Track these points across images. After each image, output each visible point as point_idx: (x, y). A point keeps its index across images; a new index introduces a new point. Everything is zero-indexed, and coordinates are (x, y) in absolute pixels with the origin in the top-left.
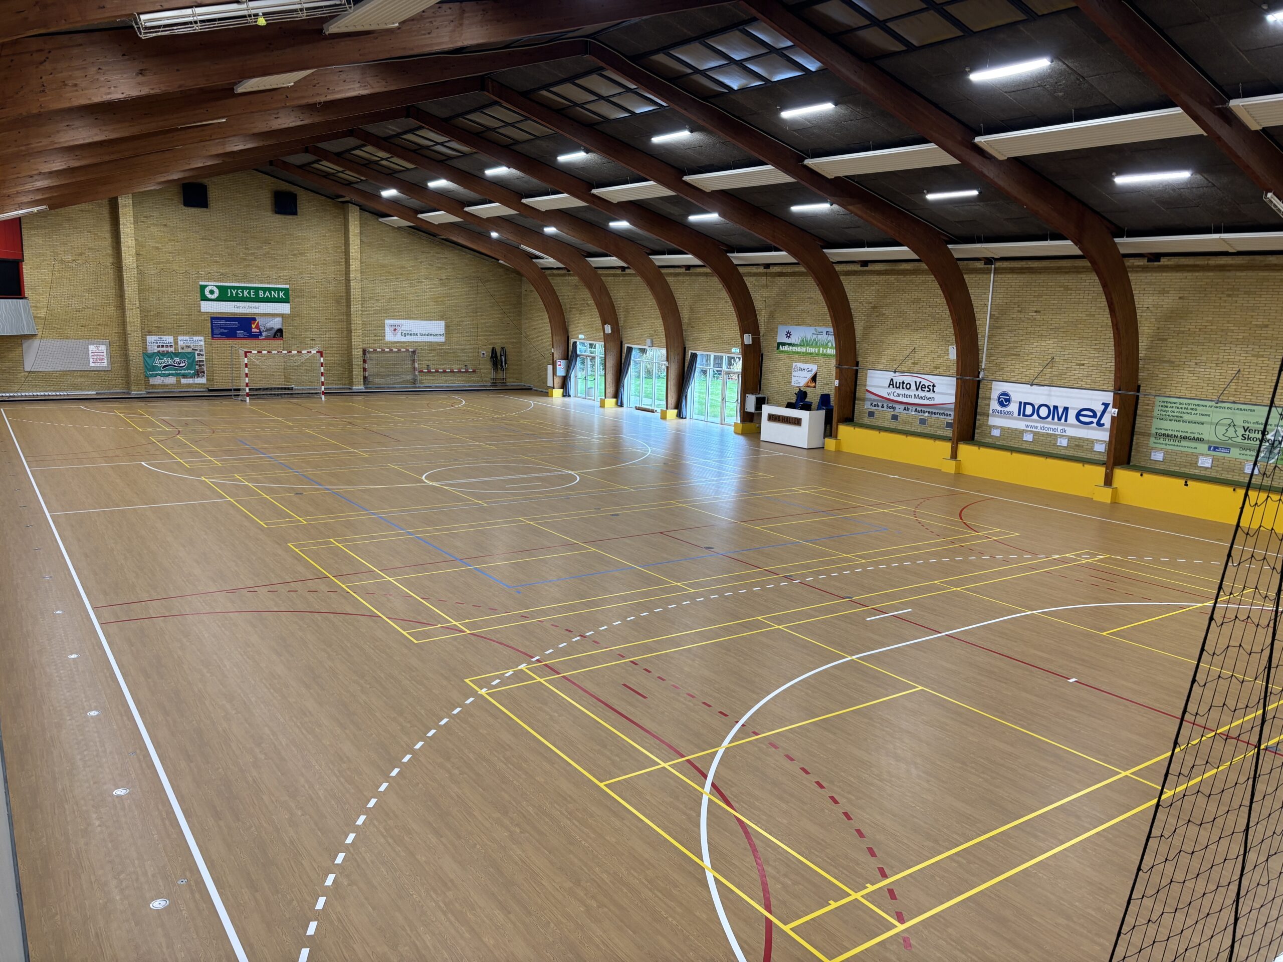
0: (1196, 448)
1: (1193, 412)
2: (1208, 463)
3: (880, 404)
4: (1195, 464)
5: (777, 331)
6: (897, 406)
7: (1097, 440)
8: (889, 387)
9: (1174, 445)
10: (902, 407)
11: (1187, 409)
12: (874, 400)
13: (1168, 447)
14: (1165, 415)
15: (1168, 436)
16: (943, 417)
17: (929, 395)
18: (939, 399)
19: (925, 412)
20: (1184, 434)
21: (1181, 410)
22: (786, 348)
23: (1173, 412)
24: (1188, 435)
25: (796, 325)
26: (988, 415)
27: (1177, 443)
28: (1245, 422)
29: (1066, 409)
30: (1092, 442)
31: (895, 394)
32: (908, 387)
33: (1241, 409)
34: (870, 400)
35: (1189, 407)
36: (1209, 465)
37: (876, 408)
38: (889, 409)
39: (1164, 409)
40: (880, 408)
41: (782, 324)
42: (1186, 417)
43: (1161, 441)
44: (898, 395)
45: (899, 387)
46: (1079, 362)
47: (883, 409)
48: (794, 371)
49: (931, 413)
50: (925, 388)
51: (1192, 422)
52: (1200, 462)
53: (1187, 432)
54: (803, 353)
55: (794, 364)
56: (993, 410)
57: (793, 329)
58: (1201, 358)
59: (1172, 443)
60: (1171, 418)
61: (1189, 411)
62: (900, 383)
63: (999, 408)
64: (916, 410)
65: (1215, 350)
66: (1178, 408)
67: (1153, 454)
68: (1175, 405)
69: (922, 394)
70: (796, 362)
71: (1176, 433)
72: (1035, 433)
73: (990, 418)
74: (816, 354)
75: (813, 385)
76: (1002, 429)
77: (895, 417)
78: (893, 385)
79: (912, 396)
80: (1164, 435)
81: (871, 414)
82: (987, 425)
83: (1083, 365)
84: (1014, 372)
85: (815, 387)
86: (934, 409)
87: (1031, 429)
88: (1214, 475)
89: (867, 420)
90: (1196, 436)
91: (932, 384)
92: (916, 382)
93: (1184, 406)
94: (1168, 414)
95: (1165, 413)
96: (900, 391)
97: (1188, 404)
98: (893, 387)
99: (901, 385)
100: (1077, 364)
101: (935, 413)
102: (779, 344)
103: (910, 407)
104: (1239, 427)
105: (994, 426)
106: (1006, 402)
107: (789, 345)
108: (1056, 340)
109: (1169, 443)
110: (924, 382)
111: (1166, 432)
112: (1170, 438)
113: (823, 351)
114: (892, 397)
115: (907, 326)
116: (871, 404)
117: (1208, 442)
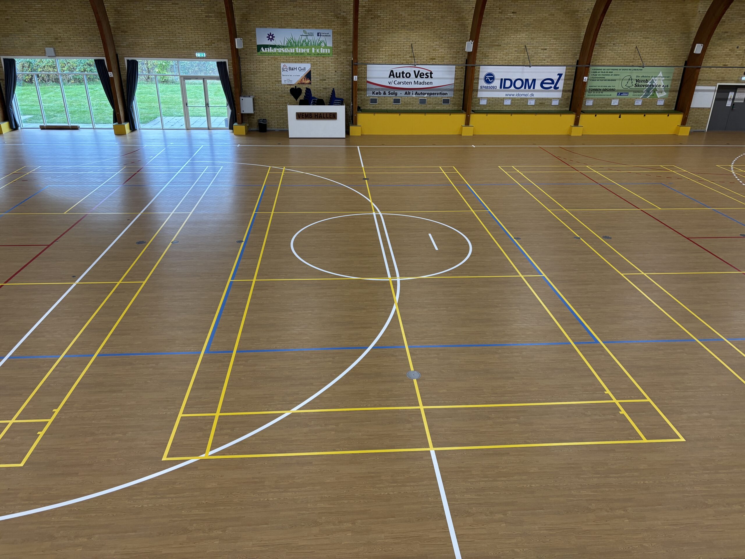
0: (611, 95)
1: (610, 74)
2: (616, 103)
3: (382, 92)
4: (609, 105)
5: (255, 35)
6: (399, 92)
7: (553, 98)
8: (390, 77)
9: (599, 95)
10: (404, 92)
11: (608, 72)
12: (376, 89)
13: (596, 97)
14: (595, 78)
15: (596, 90)
16: (441, 96)
17: (427, 80)
18: (436, 83)
19: (424, 94)
20: (605, 88)
21: (604, 74)
22: (270, 50)
23: (600, 75)
24: (607, 88)
25: (279, 28)
26: (477, 91)
27: (601, 94)
28: (637, 76)
29: (534, 81)
30: (551, 100)
31: (396, 83)
32: (408, 75)
33: (636, 70)
34: (371, 89)
35: (609, 71)
36: (617, 104)
37: (378, 95)
38: (391, 95)
39: (594, 74)
40: (382, 95)
41: (261, 27)
42: (607, 77)
43: (592, 94)
44: (399, 83)
45: (400, 77)
46: (543, 48)
47: (385, 95)
48: (283, 70)
49: (430, 94)
50: (424, 75)
51: (609, 80)
52: (612, 103)
53: (607, 86)
54: (292, 53)
55: (282, 65)
56: (481, 87)
57: (276, 32)
58: (617, 41)
59: (598, 94)
60: (599, 79)
61: (608, 74)
62: (400, 73)
63: (486, 85)
64: (416, 93)
65: (625, 36)
66: (603, 72)
67: (587, 102)
68: (600, 71)
69: (421, 80)
70: (283, 62)
71: (600, 88)
72: (512, 99)
73: (479, 92)
74: (308, 54)
75: (308, 81)
76: (488, 99)
77: (397, 101)
78: (393, 75)
79: (412, 83)
80: (594, 89)
81: (374, 101)
82: (476, 98)
83: (546, 49)
84: (496, 58)
85: (310, 83)
86: (432, 91)
87: (510, 97)
88: (619, 109)
89: (370, 106)
90: (611, 88)
91: (429, 72)
92: (415, 71)
93: (606, 71)
94: (597, 76)
95: (595, 76)
96: (401, 80)
97: (608, 70)
98: (394, 77)
99: (401, 74)
100: (542, 49)
101: (433, 94)
102: (259, 47)
103: (411, 92)
104: (634, 80)
105: (482, 98)
106: (491, 80)
107: (273, 46)
108: (528, 33)
109: (596, 94)
110: (422, 71)
111: (595, 88)
112: (597, 91)
113: (315, 51)
114: (393, 85)
115: (404, 26)
116: (373, 93)
117: (618, 90)
